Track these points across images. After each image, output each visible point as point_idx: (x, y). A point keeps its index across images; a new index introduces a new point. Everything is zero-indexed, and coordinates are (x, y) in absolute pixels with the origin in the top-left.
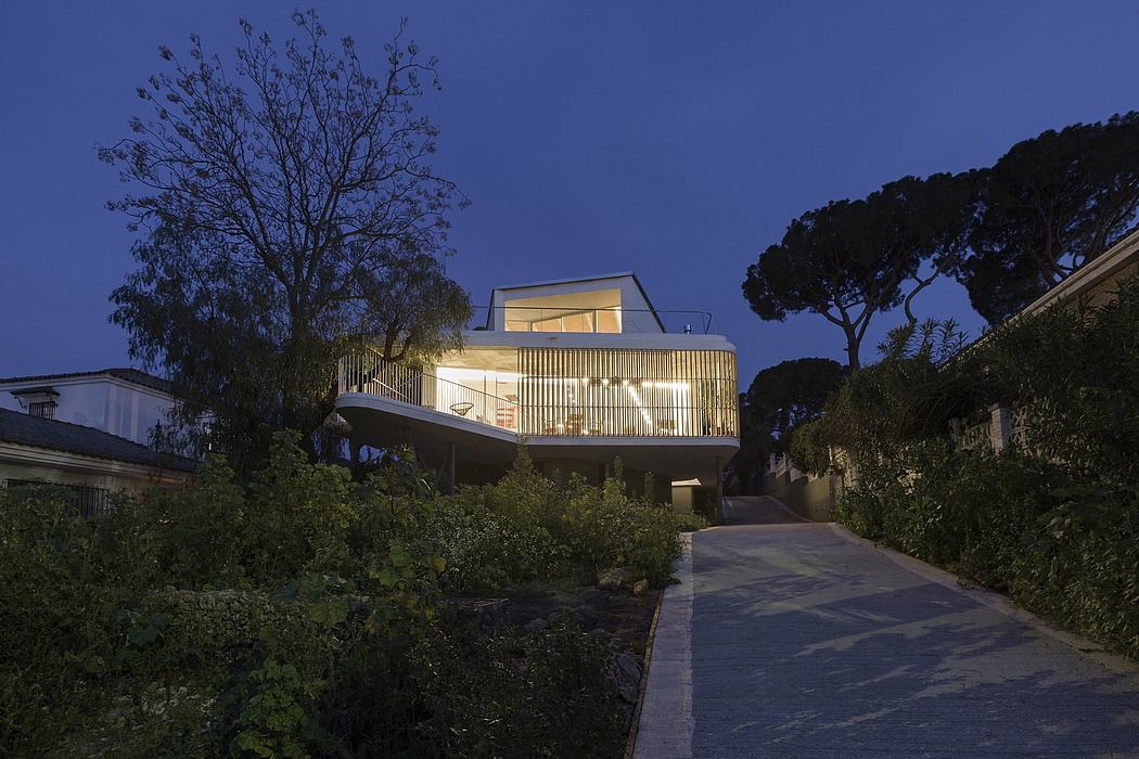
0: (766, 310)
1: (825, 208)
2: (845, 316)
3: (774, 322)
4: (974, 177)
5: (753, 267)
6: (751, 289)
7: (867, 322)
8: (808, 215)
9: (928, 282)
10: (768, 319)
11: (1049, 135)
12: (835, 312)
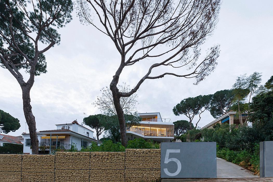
0: (176, 114)
1: (187, 99)
2: (190, 116)
3: (178, 116)
4: (211, 96)
5: (175, 107)
6: (174, 110)
7: (193, 118)
8: (185, 99)
9: (203, 112)
10: (177, 115)
11: (222, 91)
12: (188, 115)
